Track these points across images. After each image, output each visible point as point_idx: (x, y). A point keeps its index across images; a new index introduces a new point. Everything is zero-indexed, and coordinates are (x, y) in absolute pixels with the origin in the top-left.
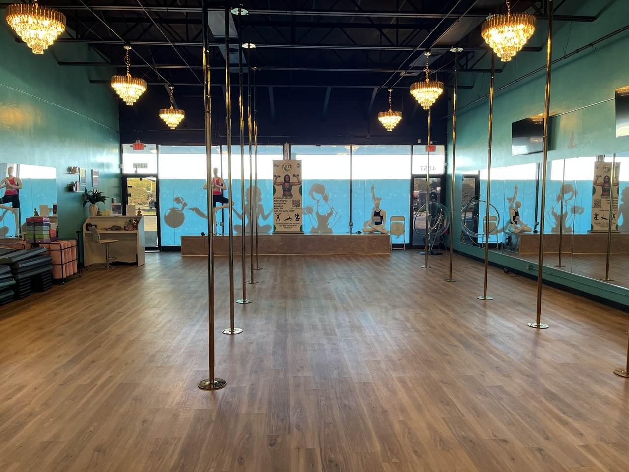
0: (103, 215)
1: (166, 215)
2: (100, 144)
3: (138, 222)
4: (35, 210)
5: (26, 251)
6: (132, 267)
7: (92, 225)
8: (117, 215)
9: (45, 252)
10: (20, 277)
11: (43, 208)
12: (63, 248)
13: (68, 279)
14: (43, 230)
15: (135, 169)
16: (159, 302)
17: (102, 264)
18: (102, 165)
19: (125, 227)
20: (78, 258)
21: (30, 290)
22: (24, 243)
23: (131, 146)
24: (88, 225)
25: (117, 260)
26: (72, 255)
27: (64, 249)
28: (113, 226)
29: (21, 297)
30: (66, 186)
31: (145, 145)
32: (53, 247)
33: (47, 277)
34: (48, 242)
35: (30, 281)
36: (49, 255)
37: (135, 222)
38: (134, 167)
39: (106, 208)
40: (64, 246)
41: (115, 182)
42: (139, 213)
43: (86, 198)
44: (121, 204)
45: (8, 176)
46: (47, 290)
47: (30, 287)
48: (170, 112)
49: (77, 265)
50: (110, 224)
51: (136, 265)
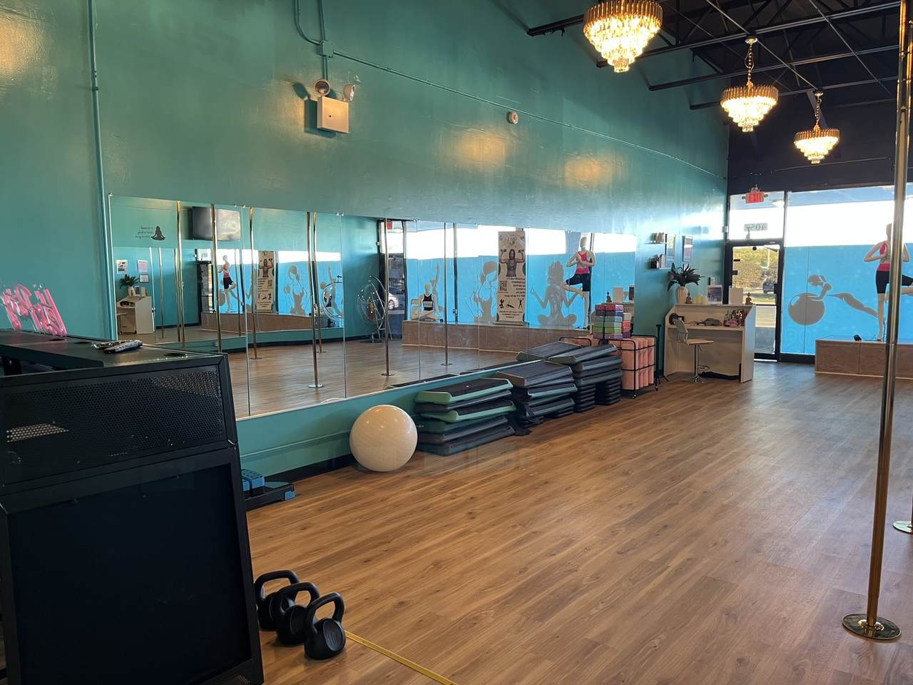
0: (694, 302)
1: (793, 304)
2: (696, 200)
3: (745, 315)
4: (608, 293)
5: (593, 349)
6: (730, 383)
7: (678, 317)
8: (715, 303)
9: (615, 351)
10: (583, 382)
11: (618, 291)
12: (637, 348)
13: (642, 391)
14: (614, 321)
15: (747, 233)
16: (774, 447)
17: (689, 374)
18: (698, 230)
19: (725, 321)
20: (657, 364)
21: (594, 402)
22: (591, 338)
23: (743, 198)
24: (673, 317)
25: (709, 370)
26: (648, 358)
27: (639, 349)
28: (708, 320)
29: (583, 410)
30: (647, 261)
31: (765, 194)
32: (625, 346)
33: (616, 386)
34: (619, 338)
35: (595, 389)
36: (619, 356)
37: (741, 315)
38: (745, 230)
39: (699, 292)
40: (639, 346)
41: (715, 253)
42: (748, 300)
43: (673, 277)
44: (721, 286)
45: (580, 249)
46: (613, 403)
47: (593, 397)
48: (814, 135)
49: (655, 372)
50: (703, 316)
51: (737, 381)
